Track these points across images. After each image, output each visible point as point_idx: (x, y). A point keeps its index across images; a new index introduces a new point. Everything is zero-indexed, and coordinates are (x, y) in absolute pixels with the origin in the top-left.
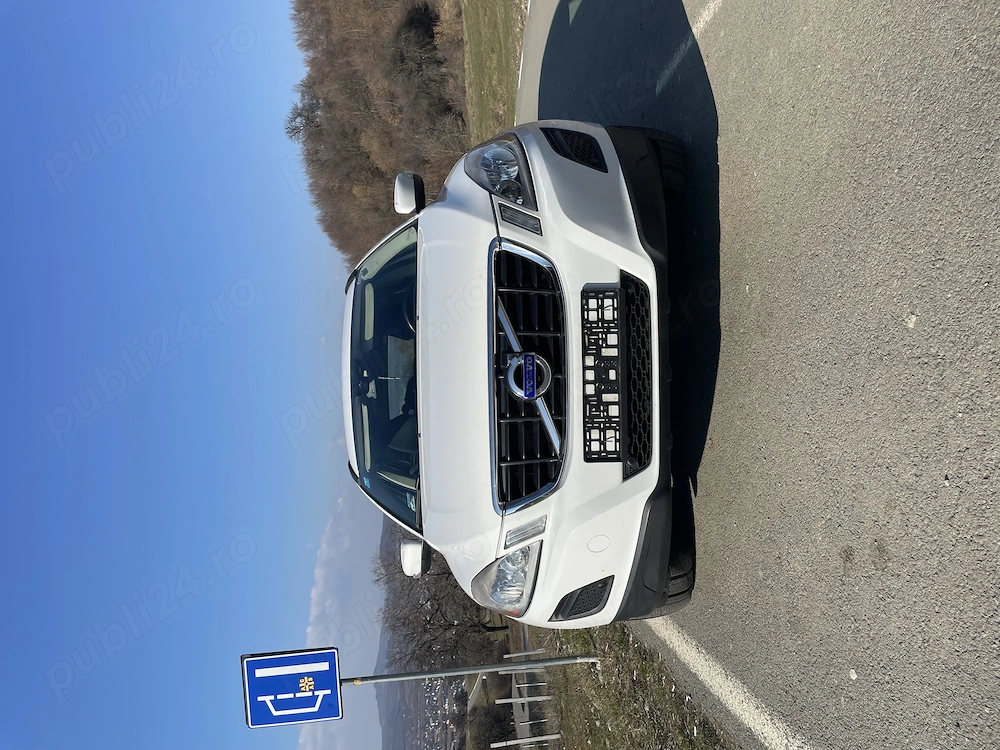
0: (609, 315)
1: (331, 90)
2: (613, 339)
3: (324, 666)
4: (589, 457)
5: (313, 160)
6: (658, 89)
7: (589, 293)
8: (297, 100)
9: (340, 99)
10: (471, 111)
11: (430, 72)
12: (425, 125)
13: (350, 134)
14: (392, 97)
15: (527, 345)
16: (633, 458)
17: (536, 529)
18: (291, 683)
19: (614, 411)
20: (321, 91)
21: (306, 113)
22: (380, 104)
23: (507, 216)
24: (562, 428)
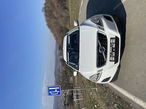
0: (114, 42)
1: (49, 5)
2: (114, 45)
3: (58, 88)
4: (110, 61)
5: (46, 15)
6: (114, 9)
7: (111, 39)
8: (43, 6)
9: (50, 6)
10: (70, 9)
11: (64, 2)
12: (63, 11)
13: (51, 12)
14: (58, 6)
15: (102, 45)
16: (116, 61)
17: (101, 70)
18: (54, 90)
19: (114, 55)
20: (47, 5)
21: (45, 8)
22: (56, 7)
23: (100, 28)
24: (106, 57)
